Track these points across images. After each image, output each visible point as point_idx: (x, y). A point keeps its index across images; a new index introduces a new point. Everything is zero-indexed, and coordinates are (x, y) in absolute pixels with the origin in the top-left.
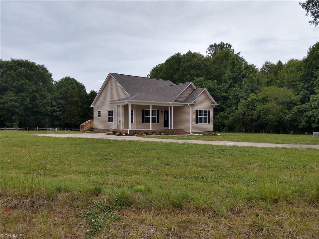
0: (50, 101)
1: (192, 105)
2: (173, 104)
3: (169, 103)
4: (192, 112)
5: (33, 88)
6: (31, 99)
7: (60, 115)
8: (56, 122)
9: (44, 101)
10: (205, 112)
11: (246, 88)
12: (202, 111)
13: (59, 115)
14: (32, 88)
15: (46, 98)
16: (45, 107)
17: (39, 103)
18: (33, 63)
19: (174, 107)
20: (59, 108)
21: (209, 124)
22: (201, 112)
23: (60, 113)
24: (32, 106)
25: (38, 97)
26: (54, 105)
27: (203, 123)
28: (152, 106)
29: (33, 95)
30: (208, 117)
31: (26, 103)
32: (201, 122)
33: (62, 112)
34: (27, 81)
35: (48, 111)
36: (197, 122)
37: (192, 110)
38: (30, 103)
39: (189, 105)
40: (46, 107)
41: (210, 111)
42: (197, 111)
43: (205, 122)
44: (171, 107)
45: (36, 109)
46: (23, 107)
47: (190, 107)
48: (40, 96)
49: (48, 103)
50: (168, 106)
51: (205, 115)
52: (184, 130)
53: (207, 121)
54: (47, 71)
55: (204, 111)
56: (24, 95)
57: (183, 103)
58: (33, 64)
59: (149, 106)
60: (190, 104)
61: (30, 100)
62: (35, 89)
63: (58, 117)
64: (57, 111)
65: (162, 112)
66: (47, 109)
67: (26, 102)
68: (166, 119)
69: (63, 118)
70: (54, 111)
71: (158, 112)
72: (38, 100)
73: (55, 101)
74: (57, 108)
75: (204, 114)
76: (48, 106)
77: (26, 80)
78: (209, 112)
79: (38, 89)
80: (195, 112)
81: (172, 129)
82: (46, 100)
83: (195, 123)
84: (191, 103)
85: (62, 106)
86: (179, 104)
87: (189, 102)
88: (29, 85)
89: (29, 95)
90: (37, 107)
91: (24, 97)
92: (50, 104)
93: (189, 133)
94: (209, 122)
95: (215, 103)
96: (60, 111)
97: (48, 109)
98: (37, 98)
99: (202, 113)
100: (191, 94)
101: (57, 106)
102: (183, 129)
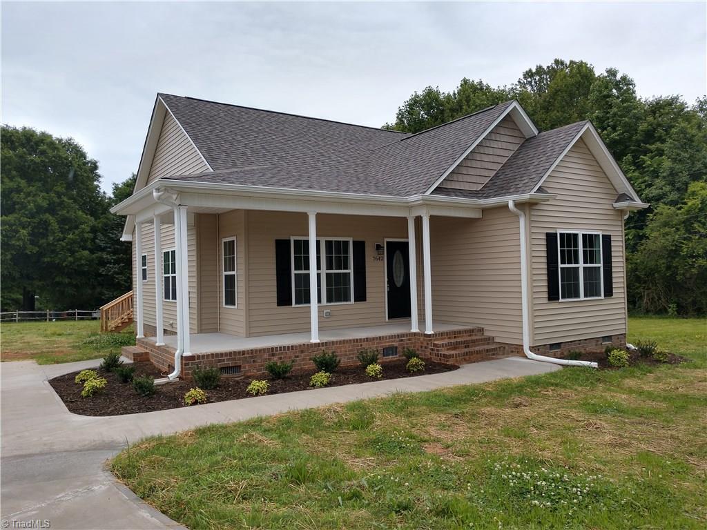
0: (91, 235)
1: (527, 206)
2: (426, 204)
3: (411, 198)
4: (531, 245)
5: (39, 200)
6: (36, 231)
7: (118, 274)
8: (106, 293)
9: (70, 236)
10: (590, 240)
11: (672, 169)
12: (576, 236)
13: (115, 273)
14: (34, 202)
15: (77, 227)
16: (73, 252)
17: (59, 240)
18: (43, 134)
19: (433, 219)
20: (114, 253)
21: (609, 301)
22: (570, 239)
23: (116, 268)
24: (36, 249)
25: (55, 225)
26: (102, 244)
27: (582, 297)
28: (320, 217)
29: (41, 220)
30: (601, 265)
31: (21, 243)
32: (572, 292)
33: (122, 265)
34: (23, 183)
35: (83, 262)
36: (553, 296)
37: (530, 234)
38: (32, 243)
39: (511, 205)
40: (77, 252)
41: (609, 237)
42: (551, 238)
43: (591, 290)
44: (418, 220)
45: (49, 259)
46: (12, 254)
47: (517, 216)
48: (58, 222)
49: (84, 240)
50: (405, 220)
51: (590, 257)
52: (487, 334)
53: (599, 285)
54: (83, 155)
55: (584, 236)
56: (12, 221)
57: (479, 198)
58: (44, 139)
59: (304, 217)
60: (517, 205)
61: (30, 234)
62: (45, 204)
63: (113, 278)
64: (110, 263)
65: (379, 247)
66: (79, 257)
67: (19, 239)
68: (399, 283)
69: (125, 281)
70: (102, 263)
71: (360, 247)
72: (54, 233)
73: (105, 236)
74: (109, 253)
75: (585, 252)
76: (84, 248)
77: (19, 180)
78: (607, 239)
79: (54, 202)
80: (544, 242)
81: (429, 331)
82: (77, 232)
83: (546, 301)
84: (525, 197)
85: (124, 247)
86: (458, 207)
87: (510, 193)
88: (28, 194)
89: (26, 219)
90: (53, 251)
91: (14, 228)
92: (89, 244)
93: (518, 350)
94: (609, 292)
95: (632, 200)
96: (117, 262)
97: (81, 259)
98: (50, 228)
99: (576, 245)
100: (514, 157)
101: (110, 248)
102: (481, 330)
